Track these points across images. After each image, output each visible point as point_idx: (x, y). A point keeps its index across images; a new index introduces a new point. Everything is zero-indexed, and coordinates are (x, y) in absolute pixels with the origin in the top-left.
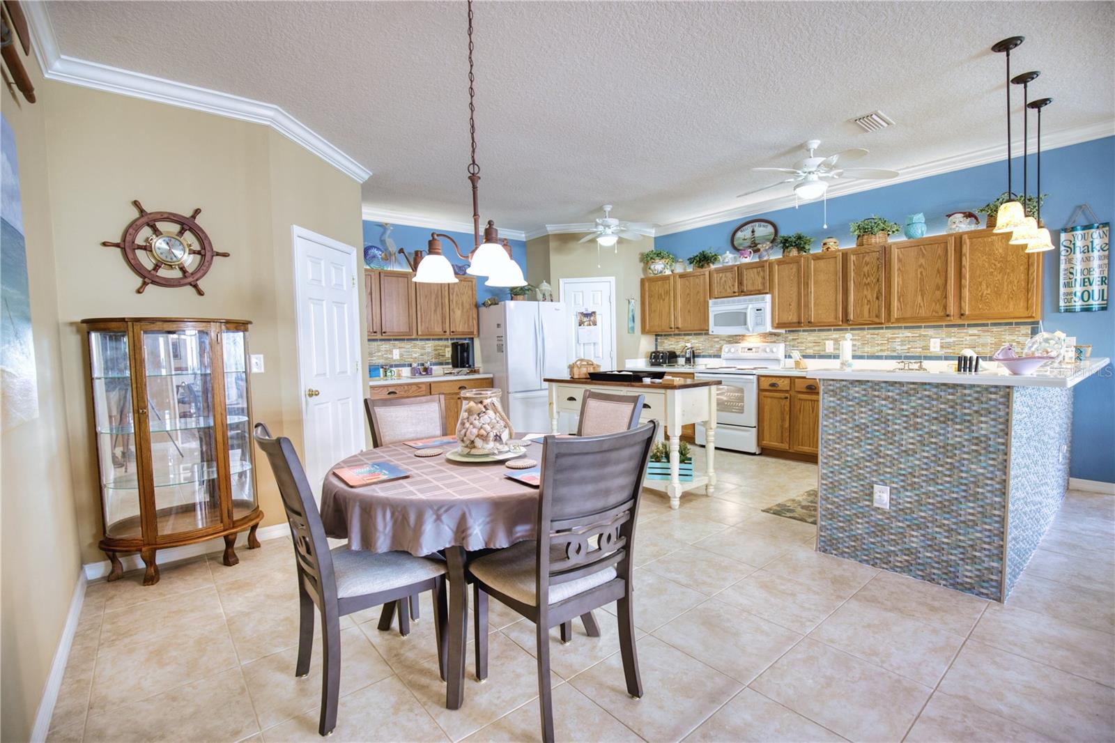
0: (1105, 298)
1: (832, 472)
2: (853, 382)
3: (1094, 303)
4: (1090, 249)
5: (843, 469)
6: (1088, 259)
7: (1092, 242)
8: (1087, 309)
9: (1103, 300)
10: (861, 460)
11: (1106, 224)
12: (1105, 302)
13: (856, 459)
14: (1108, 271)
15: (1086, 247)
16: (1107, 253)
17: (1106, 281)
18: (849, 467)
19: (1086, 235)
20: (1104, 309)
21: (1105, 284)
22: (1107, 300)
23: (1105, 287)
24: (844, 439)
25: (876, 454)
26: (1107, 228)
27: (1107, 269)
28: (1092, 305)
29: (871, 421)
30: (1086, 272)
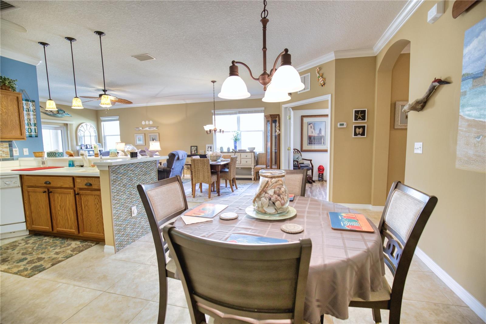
0: (37, 132)
1: (117, 211)
2: (121, 165)
3: (33, 134)
4: (29, 110)
5: (121, 207)
6: (29, 115)
7: (30, 107)
8: (31, 136)
9: (35, 132)
10: (127, 199)
11: (33, 101)
12: (37, 134)
13: (125, 200)
14: (36, 121)
15: (27, 109)
16: (35, 113)
17: (36, 125)
18: (123, 205)
19: (27, 104)
20: (36, 136)
21: (36, 126)
22: (37, 133)
23: (36, 128)
24: (120, 193)
25: (130, 194)
26: (34, 103)
27: (36, 120)
28: (32, 135)
29: (127, 181)
30: (28, 120)
